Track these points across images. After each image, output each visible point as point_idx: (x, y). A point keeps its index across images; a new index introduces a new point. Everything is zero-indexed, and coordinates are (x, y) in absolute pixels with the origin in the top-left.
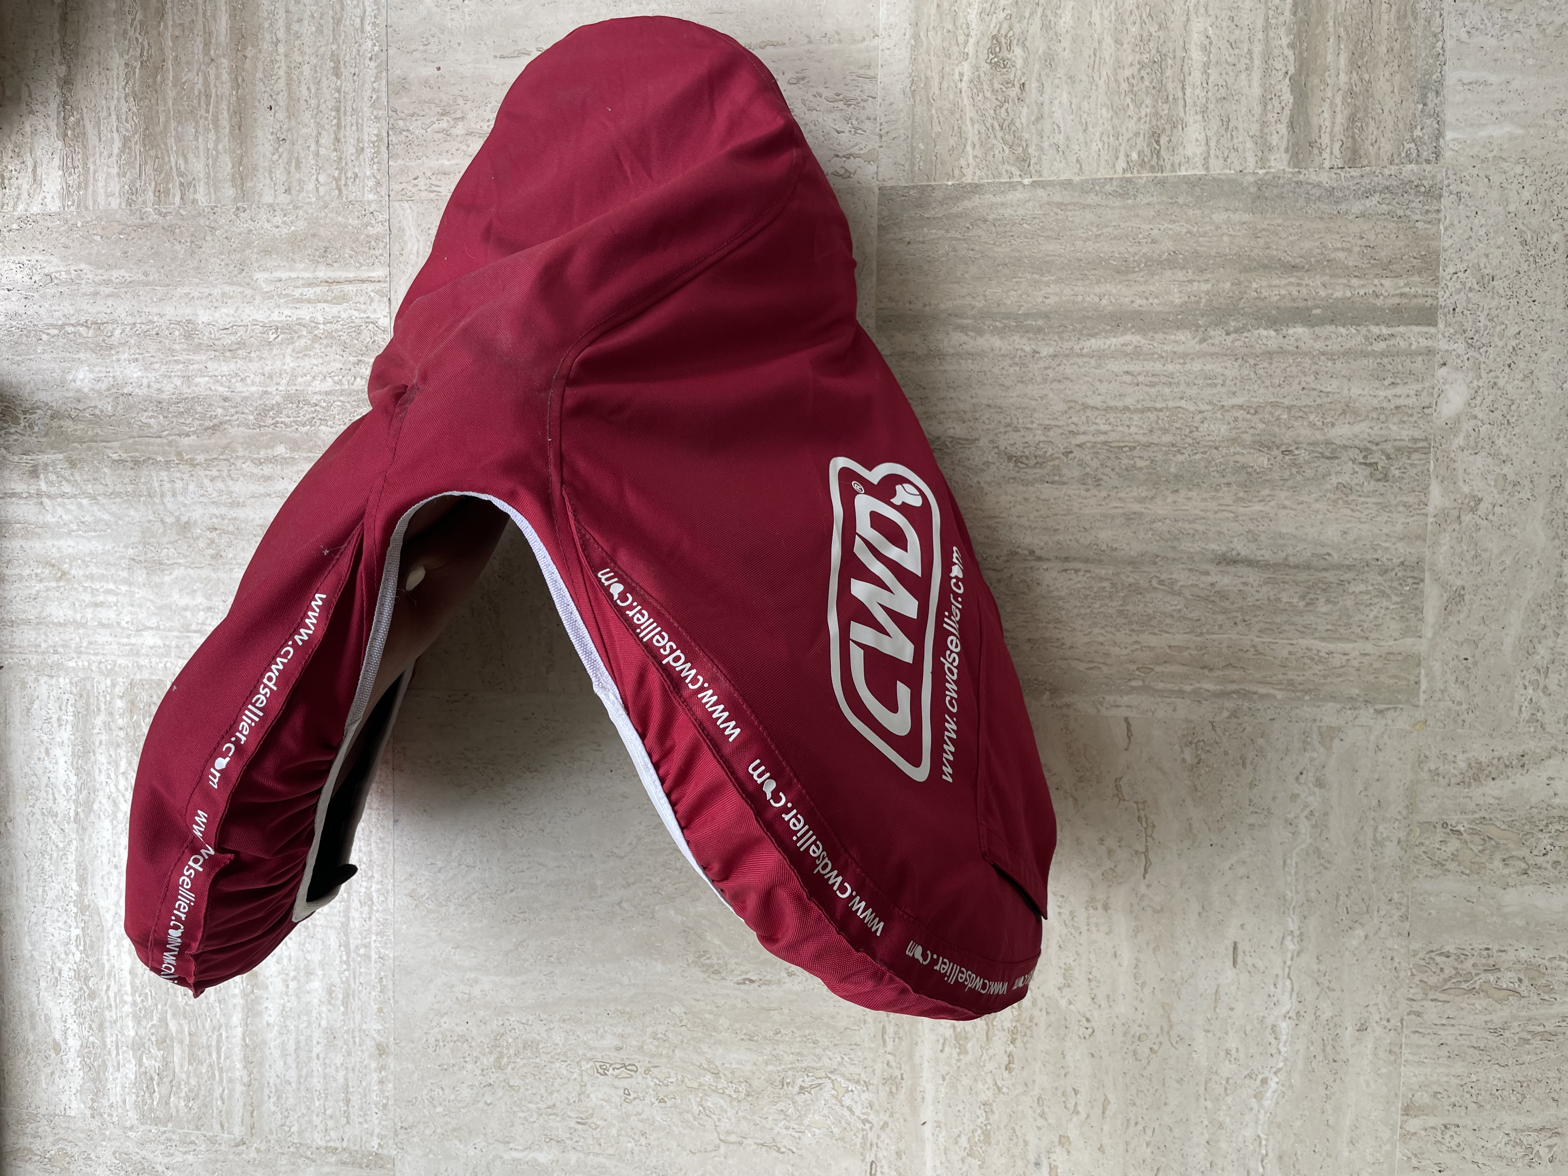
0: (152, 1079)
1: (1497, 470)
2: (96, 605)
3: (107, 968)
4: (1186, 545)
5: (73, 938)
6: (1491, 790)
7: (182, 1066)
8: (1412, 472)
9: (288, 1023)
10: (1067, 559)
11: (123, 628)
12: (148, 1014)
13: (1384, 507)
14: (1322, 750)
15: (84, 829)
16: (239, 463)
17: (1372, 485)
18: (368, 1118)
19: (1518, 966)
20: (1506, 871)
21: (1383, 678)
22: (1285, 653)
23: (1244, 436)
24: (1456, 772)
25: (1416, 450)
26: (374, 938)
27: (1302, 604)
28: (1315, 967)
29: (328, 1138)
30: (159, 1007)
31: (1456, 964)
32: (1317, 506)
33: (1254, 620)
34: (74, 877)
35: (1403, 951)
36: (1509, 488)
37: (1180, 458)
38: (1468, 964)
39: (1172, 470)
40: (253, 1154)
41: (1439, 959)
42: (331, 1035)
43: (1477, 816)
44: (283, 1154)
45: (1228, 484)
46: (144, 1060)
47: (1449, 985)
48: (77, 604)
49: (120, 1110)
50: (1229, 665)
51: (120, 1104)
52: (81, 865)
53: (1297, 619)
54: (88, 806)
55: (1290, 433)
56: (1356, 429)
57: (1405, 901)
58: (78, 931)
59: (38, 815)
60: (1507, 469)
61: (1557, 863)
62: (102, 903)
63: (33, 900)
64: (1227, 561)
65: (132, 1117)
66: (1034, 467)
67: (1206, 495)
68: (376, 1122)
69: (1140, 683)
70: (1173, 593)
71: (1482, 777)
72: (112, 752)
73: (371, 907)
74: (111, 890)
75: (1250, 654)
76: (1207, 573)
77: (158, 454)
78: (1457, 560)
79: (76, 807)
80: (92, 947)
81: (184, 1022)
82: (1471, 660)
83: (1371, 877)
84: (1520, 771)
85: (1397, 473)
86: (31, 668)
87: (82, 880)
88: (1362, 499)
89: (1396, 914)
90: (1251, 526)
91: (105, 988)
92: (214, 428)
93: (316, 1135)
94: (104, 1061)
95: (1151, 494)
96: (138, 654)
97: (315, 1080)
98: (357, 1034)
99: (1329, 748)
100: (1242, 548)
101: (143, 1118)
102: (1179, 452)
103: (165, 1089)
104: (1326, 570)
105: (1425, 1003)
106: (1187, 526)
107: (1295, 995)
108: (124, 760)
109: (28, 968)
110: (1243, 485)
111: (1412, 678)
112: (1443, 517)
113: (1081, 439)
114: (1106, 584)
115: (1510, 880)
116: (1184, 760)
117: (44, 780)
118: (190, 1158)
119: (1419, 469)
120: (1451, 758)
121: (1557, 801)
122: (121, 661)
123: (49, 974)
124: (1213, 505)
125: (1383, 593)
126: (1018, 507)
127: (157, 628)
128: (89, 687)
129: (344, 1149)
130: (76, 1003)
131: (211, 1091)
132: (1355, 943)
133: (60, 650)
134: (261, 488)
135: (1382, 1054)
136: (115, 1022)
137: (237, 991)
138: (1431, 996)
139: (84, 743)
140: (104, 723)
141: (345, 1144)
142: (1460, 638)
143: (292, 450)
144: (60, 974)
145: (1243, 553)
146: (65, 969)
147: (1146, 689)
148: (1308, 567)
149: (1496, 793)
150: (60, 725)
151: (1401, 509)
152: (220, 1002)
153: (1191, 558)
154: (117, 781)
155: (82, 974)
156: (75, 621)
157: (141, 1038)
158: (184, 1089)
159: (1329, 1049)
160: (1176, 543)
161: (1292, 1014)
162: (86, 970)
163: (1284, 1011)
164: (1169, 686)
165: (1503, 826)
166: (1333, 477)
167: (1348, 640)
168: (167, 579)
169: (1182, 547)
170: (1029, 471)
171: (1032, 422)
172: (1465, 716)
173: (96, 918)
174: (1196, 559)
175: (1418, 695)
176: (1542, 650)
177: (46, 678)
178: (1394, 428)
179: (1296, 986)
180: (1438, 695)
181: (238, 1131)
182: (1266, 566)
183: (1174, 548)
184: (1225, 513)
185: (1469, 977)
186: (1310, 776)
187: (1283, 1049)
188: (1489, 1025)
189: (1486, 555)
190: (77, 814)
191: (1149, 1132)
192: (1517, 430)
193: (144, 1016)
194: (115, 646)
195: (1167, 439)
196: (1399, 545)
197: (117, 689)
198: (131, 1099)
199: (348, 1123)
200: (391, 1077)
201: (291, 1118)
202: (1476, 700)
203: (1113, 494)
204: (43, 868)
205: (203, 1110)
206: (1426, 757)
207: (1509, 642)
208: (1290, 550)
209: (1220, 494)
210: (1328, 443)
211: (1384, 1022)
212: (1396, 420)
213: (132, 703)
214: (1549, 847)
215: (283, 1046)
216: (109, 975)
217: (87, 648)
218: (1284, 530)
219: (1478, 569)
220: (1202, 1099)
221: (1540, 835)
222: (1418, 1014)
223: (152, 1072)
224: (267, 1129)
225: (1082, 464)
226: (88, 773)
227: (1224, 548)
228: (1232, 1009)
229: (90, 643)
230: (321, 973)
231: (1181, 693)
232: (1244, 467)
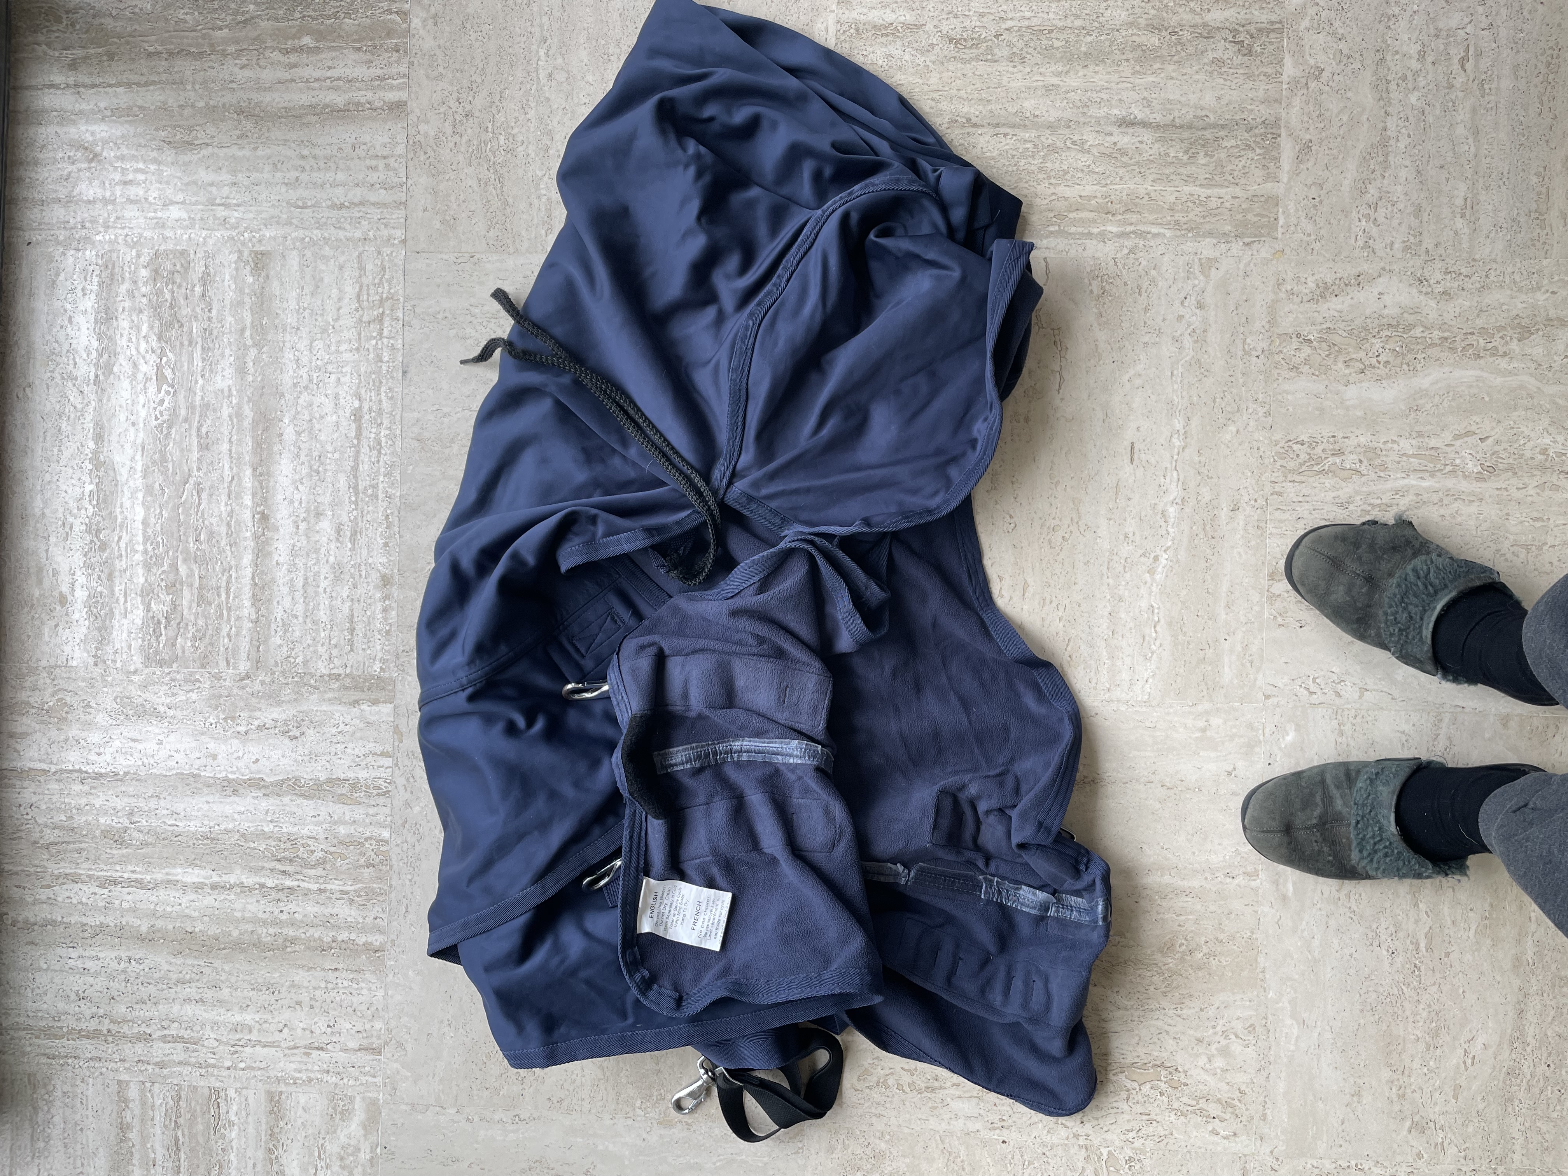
0: (159, 622)
1: (1335, 46)
2: (125, 183)
3: (119, 520)
4: (1093, 111)
5: (87, 494)
6: (1334, 306)
7: (190, 608)
8: (1270, 48)
9: (297, 561)
10: (997, 125)
11: (151, 204)
12: (158, 560)
13: (1249, 76)
14: (1202, 278)
15: (103, 390)
16: (267, 53)
17: (1238, 60)
18: (371, 644)
19: (1359, 450)
20: (1347, 371)
21: (1250, 216)
22: (1172, 199)
23: (1140, 20)
24: (1307, 291)
25: (1273, 31)
26: (382, 479)
27: (1186, 157)
28: (1197, 459)
29: (332, 666)
30: (171, 553)
31: (1309, 450)
32: (1196, 77)
33: (1148, 172)
34: (90, 435)
35: (1266, 442)
36: (1345, 60)
37: (1089, 39)
38: (1319, 450)
39: (1083, 49)
40: (257, 687)
41: (1295, 447)
42: (338, 572)
43: (1324, 326)
44: (287, 684)
45: (1127, 60)
46: (153, 605)
47: (1304, 468)
48: (107, 183)
49: (124, 656)
50: (1128, 210)
51: (126, 649)
52: (99, 426)
53: (1182, 170)
54: (108, 369)
55: (1175, 18)
56: (1227, 13)
57: (1268, 400)
58: (92, 487)
59: (58, 380)
60: (1342, 45)
61: (1387, 362)
62: (117, 458)
63: (48, 460)
64: (1126, 123)
65: (137, 660)
66: (971, 48)
67: (1110, 69)
68: (379, 647)
69: (1057, 228)
70: (1082, 151)
71: (1327, 294)
72: (134, 317)
73: (379, 452)
74: (127, 446)
75: (1144, 201)
76: (1111, 134)
77: (191, 45)
78: (1306, 119)
79: (96, 370)
80: (105, 501)
81: (195, 568)
82: (1317, 199)
83: (1241, 381)
84: (1357, 288)
85: (1259, 49)
86: (58, 243)
87: (99, 438)
88: (1231, 71)
89: (1261, 411)
90: (1146, 94)
91: (116, 539)
92: (245, 22)
93: (320, 663)
94: (111, 610)
95: (1066, 69)
96: (163, 226)
97: (322, 613)
98: (363, 568)
99: (1207, 277)
100: (1138, 112)
101: (148, 661)
102: (1088, 33)
103: (171, 633)
104: (1204, 129)
105: (1284, 484)
106: (1095, 95)
107: (1180, 483)
108: (146, 325)
109: (39, 525)
110: (1138, 60)
111: (1272, 215)
112: (1295, 83)
113: (1009, 24)
114: (1029, 145)
115: (1351, 380)
116: (1091, 291)
117: (66, 347)
118: (194, 696)
119: (1276, 45)
120: (1303, 280)
121: (1386, 312)
122: (148, 234)
123: (60, 529)
124: (1115, 77)
125: (1249, 146)
126: (958, 82)
127: (183, 203)
128: (114, 256)
129: (347, 675)
130: (85, 555)
131: (218, 630)
132: (1228, 437)
133: (88, 225)
134: (287, 74)
135: (1251, 530)
136: (125, 571)
137: (248, 534)
138: (1290, 478)
139: (107, 310)
140: (128, 291)
141: (348, 671)
142: (1309, 182)
143: (317, 40)
144: (71, 528)
145: (1139, 117)
146: (76, 523)
147: (1061, 233)
148: (1190, 127)
149: (1339, 307)
150: (84, 295)
151: (1262, 78)
152: (231, 546)
153: (1098, 122)
154: (138, 344)
155: (94, 527)
156: (104, 197)
157: (150, 585)
158: (192, 629)
159: (1208, 527)
160: (1085, 110)
161: (1179, 501)
162: (99, 522)
163: (1172, 498)
164: (1080, 230)
165: (1345, 334)
166: (1210, 53)
167: (1221, 186)
168: (195, 158)
169: (1090, 113)
170: (966, 51)
171: (969, 10)
172: (1314, 245)
173: (111, 473)
174: (1102, 122)
175: (1277, 230)
176: (1372, 190)
177: (72, 252)
178: (1256, 13)
179: (1181, 477)
180: (1293, 228)
181: (244, 666)
182: (1158, 127)
183: (1084, 114)
184: (1125, 85)
185: (1319, 461)
186: (1192, 301)
187: (1171, 530)
188: (1337, 500)
189: (1328, 114)
190: (97, 376)
191: (1061, 608)
192: (1349, 15)
193: (155, 564)
194: (142, 220)
195: (1078, 23)
196: (1261, 107)
197: (142, 259)
198: (136, 644)
199: (352, 650)
200: (394, 605)
201: (296, 650)
202: (1322, 232)
203: (1035, 69)
204: (60, 430)
205: (209, 648)
206: (1284, 280)
207: (1347, 183)
208: (1176, 114)
209: (1121, 69)
210: (1205, 25)
211: (1253, 502)
212: (1257, 6)
213: (156, 271)
214: (1380, 350)
215: (291, 584)
216: (121, 526)
217: (114, 222)
218: (1171, 97)
219: (1322, 125)
220: (1105, 577)
221: (1373, 340)
222: (1280, 494)
223: (160, 616)
224: (272, 662)
225: (1010, 44)
226: (110, 338)
227: (1124, 113)
228: (1129, 499)
229: (118, 218)
230: (330, 513)
231: (1090, 235)
232: (1139, 46)
